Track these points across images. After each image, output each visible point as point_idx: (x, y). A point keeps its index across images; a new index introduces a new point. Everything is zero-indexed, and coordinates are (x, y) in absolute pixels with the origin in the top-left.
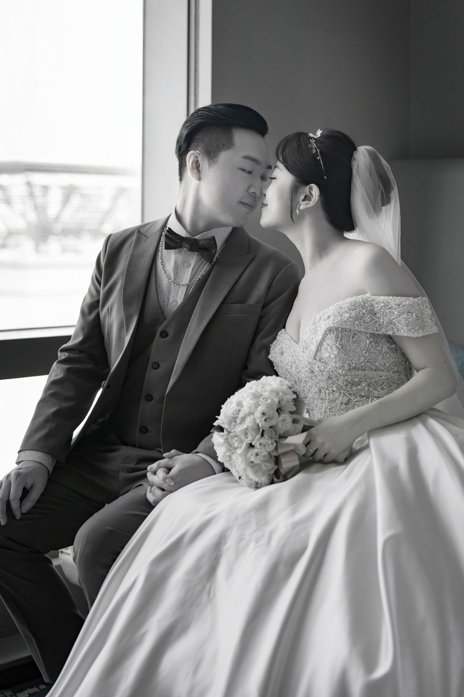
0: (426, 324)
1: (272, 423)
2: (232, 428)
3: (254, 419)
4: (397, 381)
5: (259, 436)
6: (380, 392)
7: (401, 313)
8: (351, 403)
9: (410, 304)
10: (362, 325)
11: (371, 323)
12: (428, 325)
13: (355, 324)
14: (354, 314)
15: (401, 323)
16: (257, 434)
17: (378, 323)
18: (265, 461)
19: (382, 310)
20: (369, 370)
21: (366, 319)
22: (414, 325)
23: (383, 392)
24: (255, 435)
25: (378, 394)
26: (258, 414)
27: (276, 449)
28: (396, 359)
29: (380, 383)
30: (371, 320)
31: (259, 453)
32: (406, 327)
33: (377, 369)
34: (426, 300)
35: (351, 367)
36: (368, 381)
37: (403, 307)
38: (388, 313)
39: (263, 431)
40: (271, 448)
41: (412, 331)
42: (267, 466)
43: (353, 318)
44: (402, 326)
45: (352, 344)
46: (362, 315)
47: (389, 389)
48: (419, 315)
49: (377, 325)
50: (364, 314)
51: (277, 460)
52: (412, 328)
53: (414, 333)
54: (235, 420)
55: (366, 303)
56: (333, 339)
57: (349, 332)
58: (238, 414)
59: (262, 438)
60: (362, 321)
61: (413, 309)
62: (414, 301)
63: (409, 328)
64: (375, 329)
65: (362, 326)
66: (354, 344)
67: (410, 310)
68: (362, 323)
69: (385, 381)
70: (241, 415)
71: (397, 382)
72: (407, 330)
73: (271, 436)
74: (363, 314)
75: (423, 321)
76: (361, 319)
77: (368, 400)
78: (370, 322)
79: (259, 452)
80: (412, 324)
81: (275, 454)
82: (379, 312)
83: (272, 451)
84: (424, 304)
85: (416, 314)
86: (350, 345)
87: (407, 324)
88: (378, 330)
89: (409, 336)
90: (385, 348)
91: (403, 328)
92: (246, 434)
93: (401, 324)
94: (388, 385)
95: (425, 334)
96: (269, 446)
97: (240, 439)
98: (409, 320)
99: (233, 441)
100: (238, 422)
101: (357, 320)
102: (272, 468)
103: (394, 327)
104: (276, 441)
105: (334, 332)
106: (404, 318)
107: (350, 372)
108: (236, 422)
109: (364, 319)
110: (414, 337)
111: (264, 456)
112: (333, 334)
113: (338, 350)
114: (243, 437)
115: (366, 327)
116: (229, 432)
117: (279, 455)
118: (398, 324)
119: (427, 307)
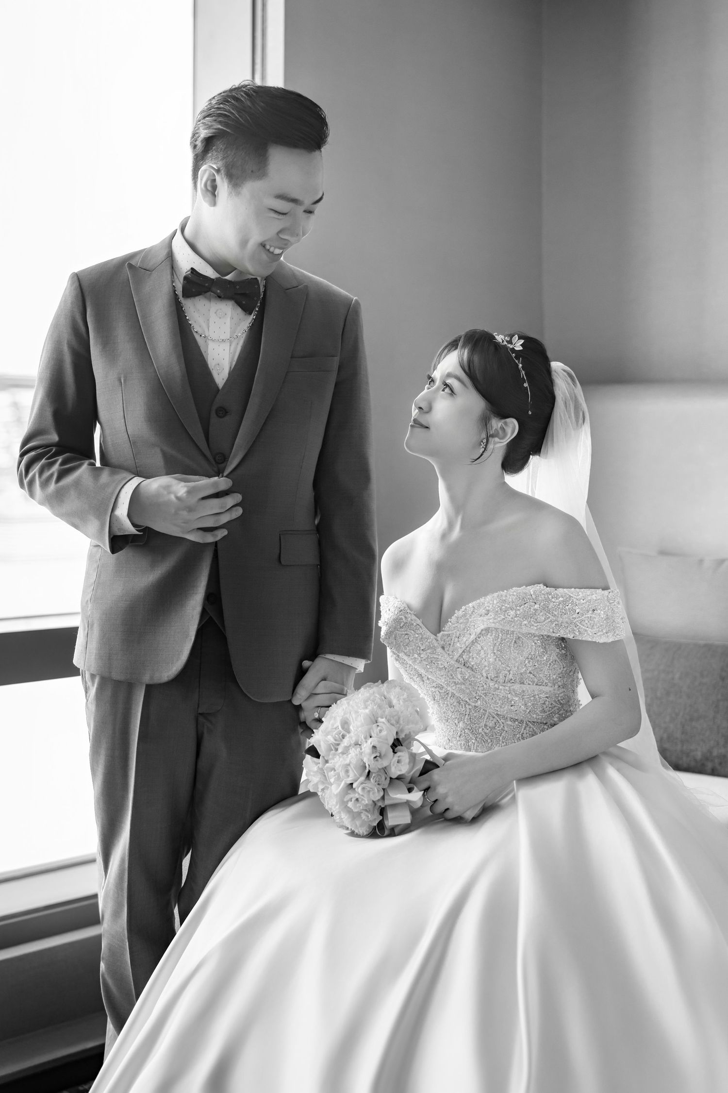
0: (618, 625)
1: (385, 763)
2: (331, 757)
3: (361, 753)
4: (562, 700)
5: (362, 778)
6: (539, 715)
7: (584, 610)
8: (498, 727)
9: (598, 598)
10: (533, 625)
11: (546, 622)
12: (619, 627)
13: (523, 624)
14: (521, 610)
15: (584, 624)
16: (361, 776)
17: (555, 623)
18: (366, 810)
19: (561, 606)
20: (529, 684)
21: (539, 616)
22: (601, 626)
23: (542, 716)
24: (358, 776)
25: (536, 718)
26: (367, 747)
27: (383, 798)
28: (565, 669)
29: (541, 702)
30: (545, 618)
31: (360, 800)
32: (590, 630)
33: (539, 682)
34: (618, 592)
35: (507, 678)
36: (526, 699)
37: (587, 603)
38: (568, 610)
39: (369, 772)
40: (377, 796)
41: (598, 634)
42: (368, 817)
43: (520, 616)
44: (586, 628)
45: (513, 650)
46: (534, 612)
47: (551, 711)
48: (610, 614)
49: (554, 625)
50: (536, 610)
51: (382, 811)
52: (599, 631)
53: (601, 637)
54: (337, 747)
55: (538, 596)
56: (490, 642)
57: (511, 635)
58: (341, 741)
59: (367, 781)
60: (532, 620)
61: (601, 605)
62: (603, 594)
63: (594, 630)
64: (551, 630)
65: (532, 627)
66: (515, 651)
67: (597, 607)
68: (533, 623)
69: (548, 700)
70: (346, 742)
71: (562, 702)
72: (592, 633)
73: (379, 781)
74: (534, 610)
75: (614, 621)
76: (531, 618)
77: (521, 725)
78: (544, 621)
79: (360, 798)
80: (598, 625)
81: (380, 804)
82: (556, 608)
83: (378, 800)
84: (616, 599)
85: (604, 612)
86: (510, 651)
87: (592, 625)
88: (554, 631)
89: (594, 641)
90: (554, 656)
91: (586, 631)
92: (347, 771)
93: (583, 626)
94: (550, 706)
95: (617, 639)
96: (373, 793)
97: (339, 774)
98: (595, 620)
99: (330, 774)
100: (340, 750)
101: (526, 619)
102: (375, 819)
103: (575, 629)
104: (384, 789)
105: (492, 634)
106: (588, 617)
107: (504, 686)
108: (337, 750)
109: (536, 617)
110: (600, 642)
111: (367, 805)
112: (491, 636)
113: (495, 657)
114: (342, 774)
115: (539, 627)
116: (327, 762)
117: (386, 806)
118: (580, 625)
119: (619, 603)
